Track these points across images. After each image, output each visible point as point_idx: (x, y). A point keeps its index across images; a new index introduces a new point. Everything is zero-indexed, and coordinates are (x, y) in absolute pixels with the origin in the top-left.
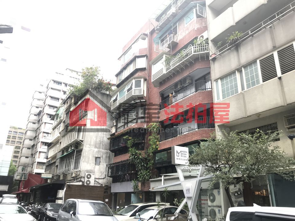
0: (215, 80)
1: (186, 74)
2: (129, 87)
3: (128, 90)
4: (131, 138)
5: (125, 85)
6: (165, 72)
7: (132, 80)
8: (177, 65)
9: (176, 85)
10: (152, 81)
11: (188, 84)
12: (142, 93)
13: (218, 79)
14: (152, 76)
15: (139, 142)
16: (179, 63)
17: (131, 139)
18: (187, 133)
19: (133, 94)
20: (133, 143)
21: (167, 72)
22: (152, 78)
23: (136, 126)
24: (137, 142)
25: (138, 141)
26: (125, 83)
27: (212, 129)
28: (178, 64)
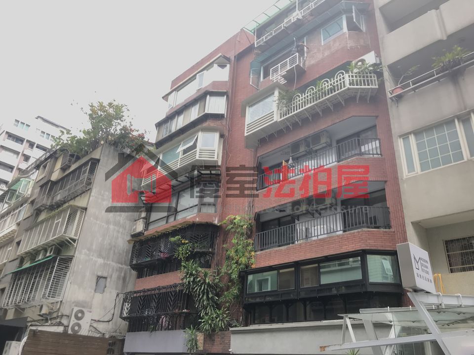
0: (400, 136)
1: (323, 125)
2: (191, 144)
3: (185, 152)
4: (187, 241)
5: (180, 141)
6: (277, 118)
7: (198, 131)
8: (307, 107)
9: (295, 146)
10: (246, 134)
11: (325, 145)
12: (215, 159)
13: (410, 133)
14: (246, 126)
15: (204, 250)
16: (312, 104)
17: (187, 243)
18: (325, 236)
19: (197, 158)
20: (190, 251)
21: (282, 118)
22: (246, 129)
23: (197, 219)
24: (198, 250)
25: (201, 248)
26: (182, 136)
28: (309, 105)
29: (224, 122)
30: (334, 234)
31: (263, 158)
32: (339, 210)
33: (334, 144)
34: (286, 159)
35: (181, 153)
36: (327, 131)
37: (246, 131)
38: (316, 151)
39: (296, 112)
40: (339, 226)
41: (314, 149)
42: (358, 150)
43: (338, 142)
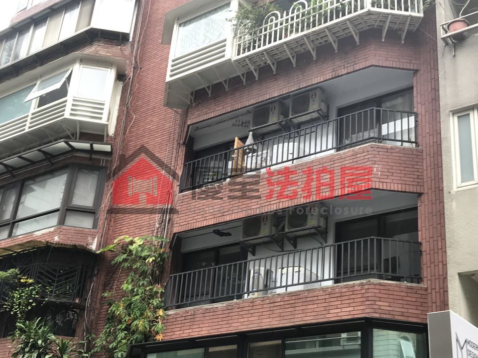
0: (454, 113)
1: (316, 77)
2: (58, 86)
3: (43, 100)
4: (31, 281)
5: (36, 79)
6: (231, 54)
7: (73, 62)
8: (289, 38)
10: (168, 79)
12: (103, 121)
13: (471, 108)
14: (170, 63)
15: (64, 300)
16: (300, 34)
17: (31, 284)
18: (301, 288)
19: (67, 115)
20: (35, 300)
21: (242, 56)
22: (169, 68)
23: (56, 239)
24: (53, 300)
25: (58, 296)
26: (39, 70)
27: (411, 288)
28: (294, 36)
29: (127, 49)
30: (316, 286)
31: (198, 129)
32: (331, 240)
33: (333, 116)
34: (242, 135)
35: (35, 103)
36: (322, 89)
37: (169, 73)
38: (299, 125)
39: (268, 46)
40: (328, 271)
41: (296, 121)
42: (376, 130)
43: (341, 111)
